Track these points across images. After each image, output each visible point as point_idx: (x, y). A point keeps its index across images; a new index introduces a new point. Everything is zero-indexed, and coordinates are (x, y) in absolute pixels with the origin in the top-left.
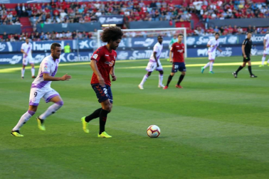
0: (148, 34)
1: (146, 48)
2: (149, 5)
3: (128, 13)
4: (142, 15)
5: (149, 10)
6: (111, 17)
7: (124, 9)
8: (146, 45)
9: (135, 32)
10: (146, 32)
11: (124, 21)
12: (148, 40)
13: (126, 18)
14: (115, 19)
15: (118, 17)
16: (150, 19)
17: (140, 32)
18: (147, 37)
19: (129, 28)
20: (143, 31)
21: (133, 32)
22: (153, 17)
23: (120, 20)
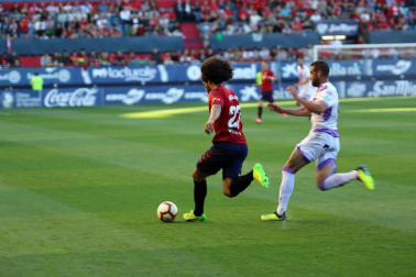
0: (402, 53)
1: (397, 78)
2: (403, 4)
3: (366, 17)
4: (392, 20)
5: (404, 11)
6: (337, 24)
7: (359, 10)
8: (397, 72)
9: (380, 49)
10: (397, 49)
11: (360, 30)
12: (401, 63)
13: (362, 26)
14: (344, 27)
15: (349, 24)
16: (405, 27)
17: (387, 49)
18: (400, 58)
19: (368, 42)
20: (392, 48)
21: (374, 49)
22: (409, 23)
23: (353, 28)
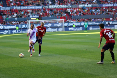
1: (48, 28)
2: (49, 10)
3: (41, 14)
4: (47, 14)
5: (50, 12)
6: (34, 15)
7: (39, 12)
8: (48, 26)
9: (44, 21)
10: (48, 21)
11: (39, 17)
12: (49, 24)
13: (40, 16)
14: (36, 16)
15: (37, 15)
17: (46, 21)
18: (49, 23)
19: (41, 19)
20: (47, 21)
21: (43, 21)
22: (51, 15)
23: (38, 16)
